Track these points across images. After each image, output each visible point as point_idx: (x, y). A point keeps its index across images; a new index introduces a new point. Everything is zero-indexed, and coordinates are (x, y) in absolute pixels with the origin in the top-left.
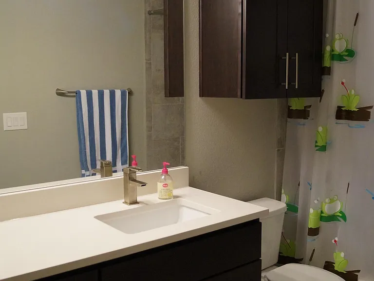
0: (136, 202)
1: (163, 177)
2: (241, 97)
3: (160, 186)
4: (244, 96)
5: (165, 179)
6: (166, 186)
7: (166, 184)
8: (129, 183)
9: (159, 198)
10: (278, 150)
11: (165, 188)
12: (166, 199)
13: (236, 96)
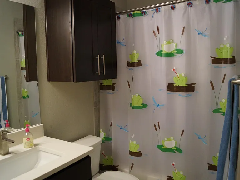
0: (8, 153)
1: (26, 134)
2: (73, 81)
3: (25, 140)
4: (75, 80)
5: (28, 135)
6: (29, 139)
7: (28, 139)
8: (3, 142)
9: (25, 148)
10: (95, 108)
11: (28, 141)
12: (29, 148)
13: (70, 81)
